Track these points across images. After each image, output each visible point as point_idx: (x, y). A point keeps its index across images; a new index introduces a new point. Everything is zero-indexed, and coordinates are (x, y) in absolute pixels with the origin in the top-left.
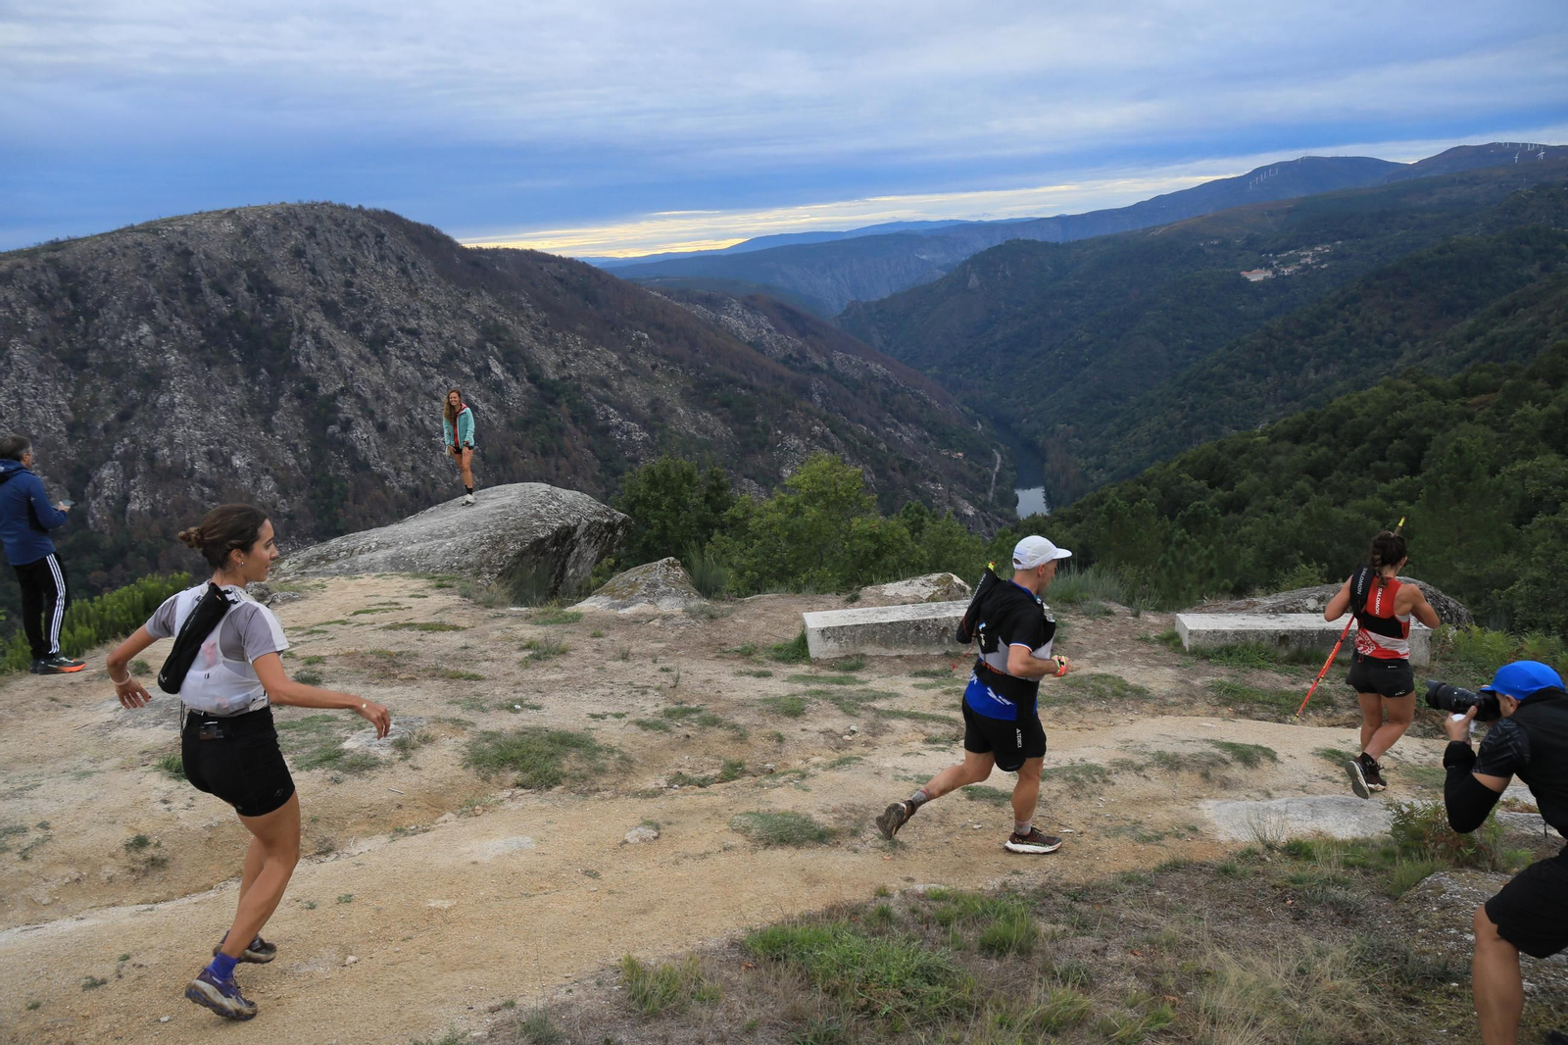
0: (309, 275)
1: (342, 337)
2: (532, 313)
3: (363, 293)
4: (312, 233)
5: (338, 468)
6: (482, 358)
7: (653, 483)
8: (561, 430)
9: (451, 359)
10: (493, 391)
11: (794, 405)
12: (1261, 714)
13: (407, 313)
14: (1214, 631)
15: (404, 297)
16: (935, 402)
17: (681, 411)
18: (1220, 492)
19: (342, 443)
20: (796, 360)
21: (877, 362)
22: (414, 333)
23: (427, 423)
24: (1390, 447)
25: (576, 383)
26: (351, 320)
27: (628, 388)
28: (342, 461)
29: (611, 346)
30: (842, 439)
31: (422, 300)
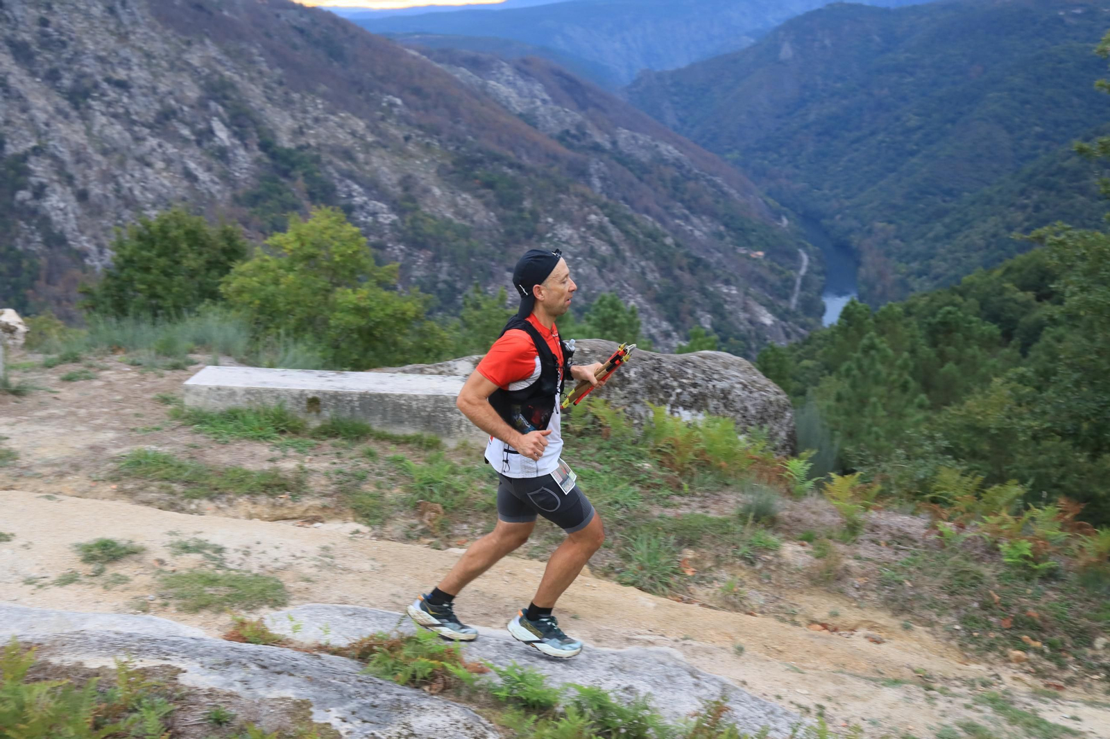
1: (37, 86)
2: (264, 67)
5: (28, 241)
6: (205, 119)
7: (146, 238)
9: (167, 118)
10: (217, 158)
11: (568, 189)
13: (115, 61)
15: (112, 42)
16: (733, 191)
17: (437, 191)
19: (34, 212)
20: (574, 137)
21: (668, 143)
22: (122, 85)
23: (137, 192)
25: (315, 153)
26: (47, 67)
27: (375, 161)
28: (32, 233)
29: (357, 112)
30: (622, 231)
31: (133, 46)
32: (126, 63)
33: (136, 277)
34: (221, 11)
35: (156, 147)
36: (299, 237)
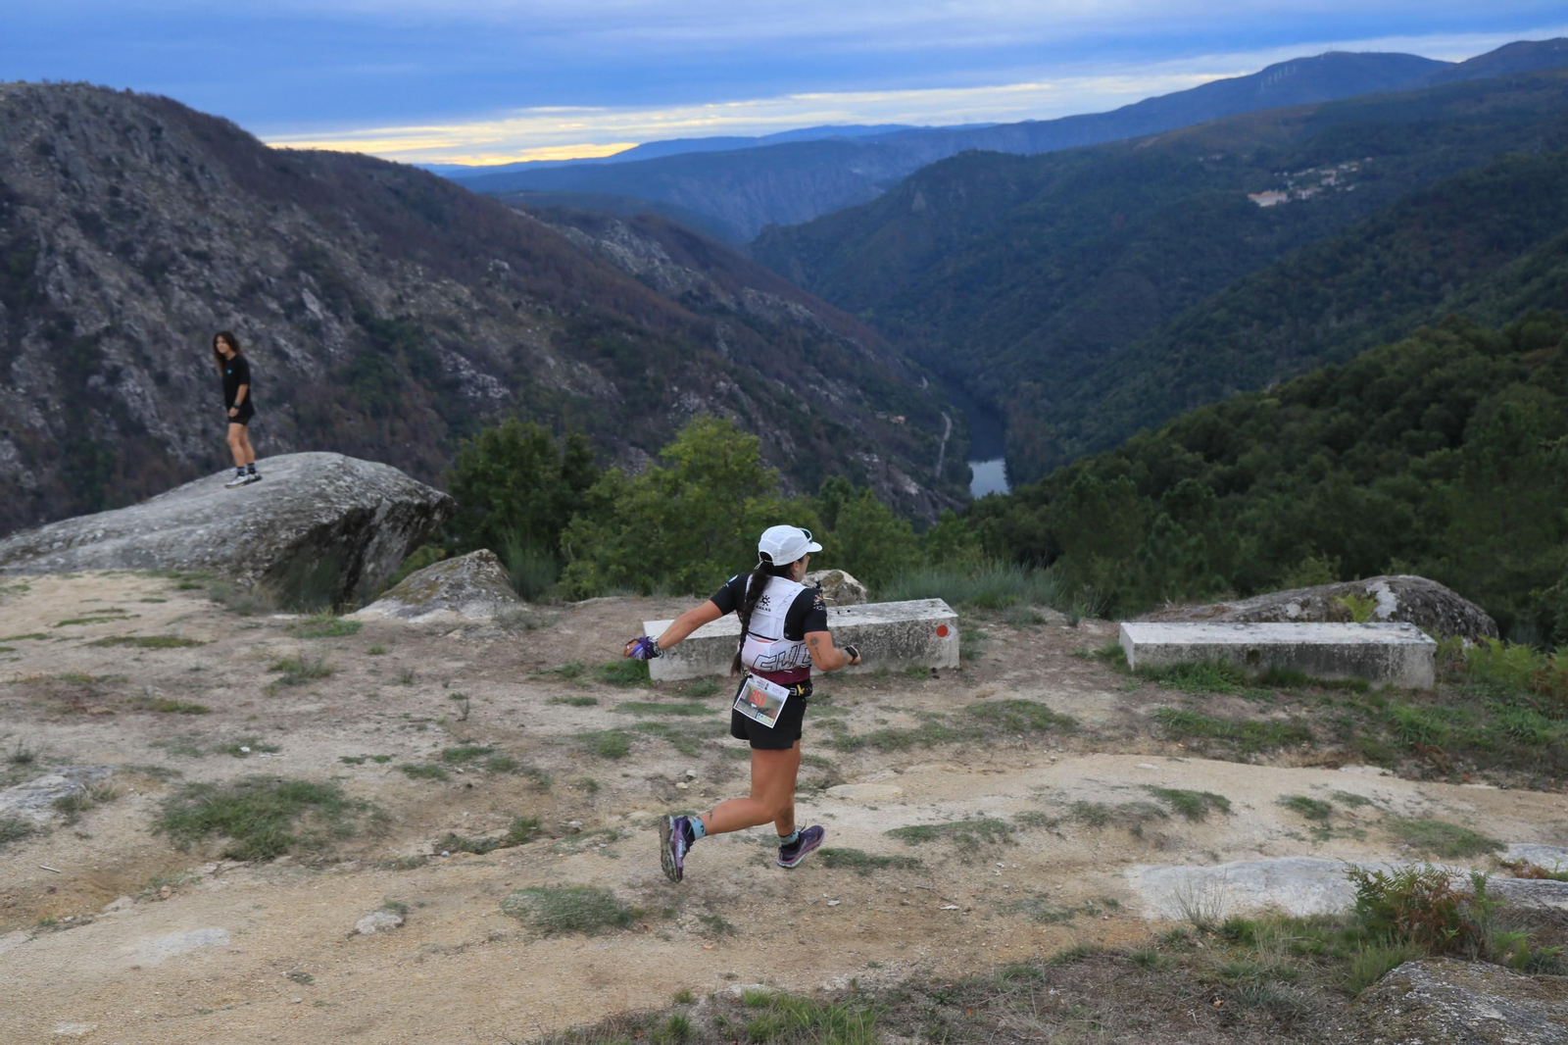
0: (59, 178)
1: (107, 260)
2: (358, 233)
3: (134, 203)
4: (63, 123)
6: (294, 291)
7: (495, 451)
8: (397, 385)
9: (253, 290)
10: (309, 333)
11: (693, 355)
12: (1219, 752)
13: (194, 231)
14: (1166, 646)
15: (190, 211)
16: (869, 352)
17: (551, 362)
18: (1219, 467)
19: (108, 399)
20: (696, 298)
21: (797, 301)
22: (203, 257)
24: (1427, 412)
25: (416, 324)
26: (119, 239)
27: (483, 331)
28: (108, 422)
29: (461, 278)
30: (753, 398)
31: (214, 215)
32: (206, 233)
34: (308, 173)
35: (241, 323)
36: (695, 447)
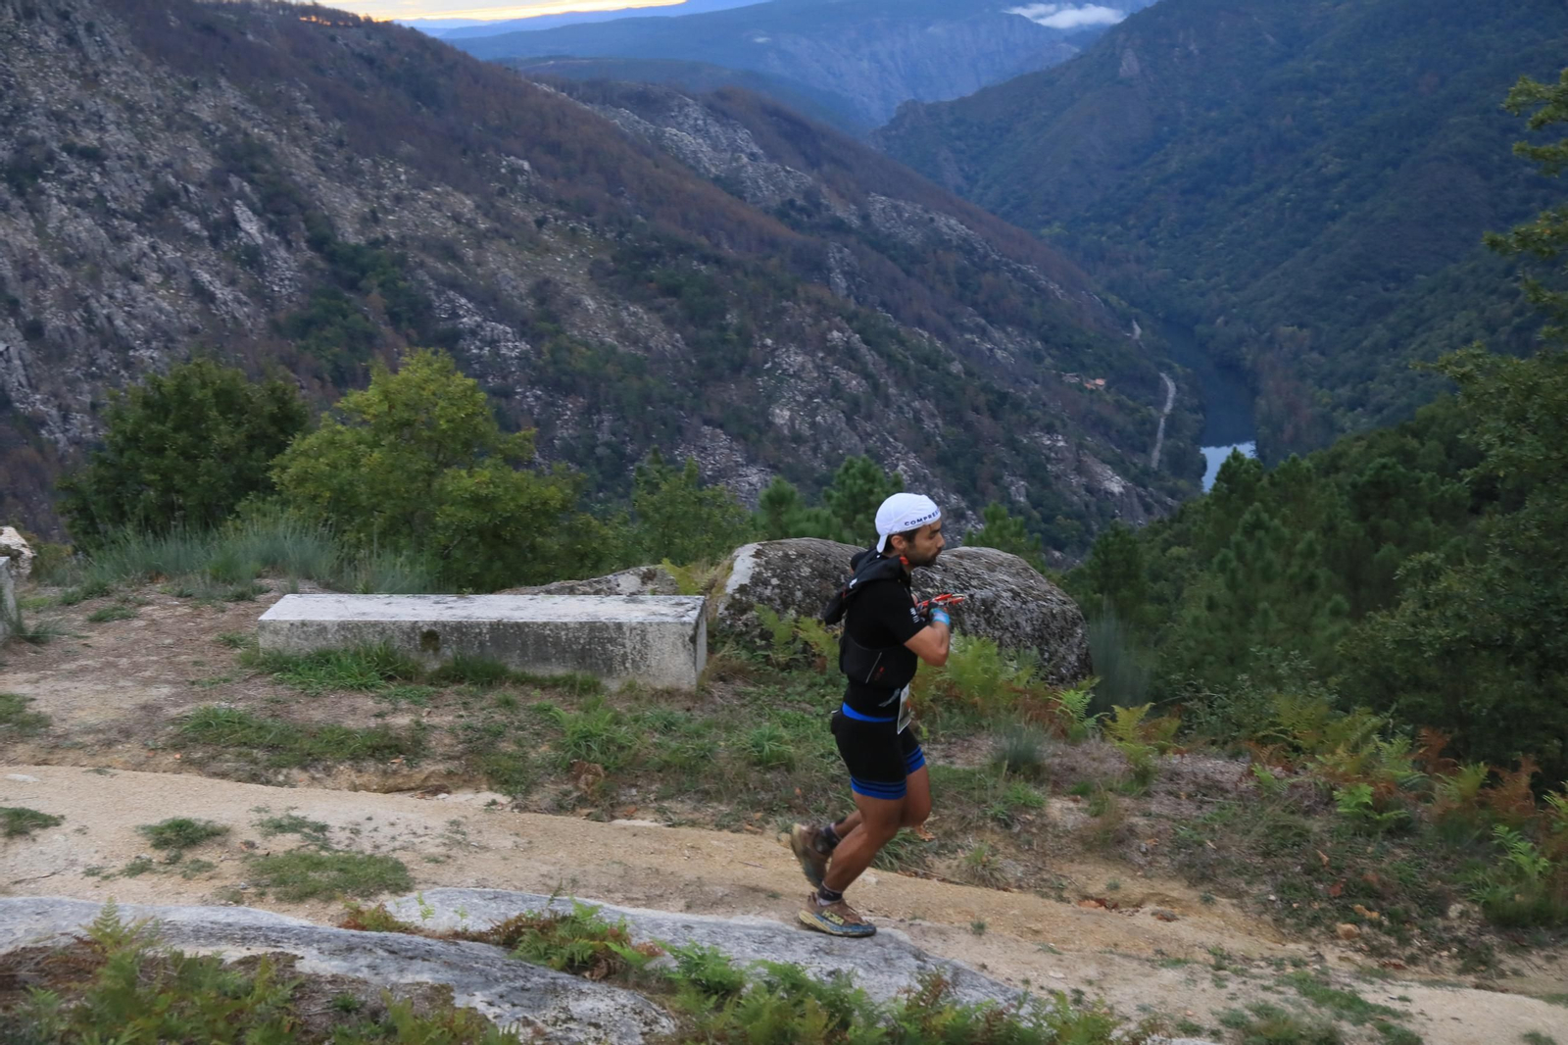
2: (314, 120)
6: (222, 204)
8: (370, 338)
9: (164, 204)
10: (243, 264)
11: (795, 292)
12: (226, 766)
13: (78, 118)
15: (73, 89)
16: (1053, 286)
17: (590, 304)
20: (801, 210)
21: (949, 213)
22: (93, 156)
23: (119, 322)
25: (397, 251)
27: (492, 260)
29: (461, 184)
30: (881, 355)
31: (107, 94)
32: (96, 121)
33: (143, 463)
34: (243, 34)
35: (147, 250)
36: (386, 395)
